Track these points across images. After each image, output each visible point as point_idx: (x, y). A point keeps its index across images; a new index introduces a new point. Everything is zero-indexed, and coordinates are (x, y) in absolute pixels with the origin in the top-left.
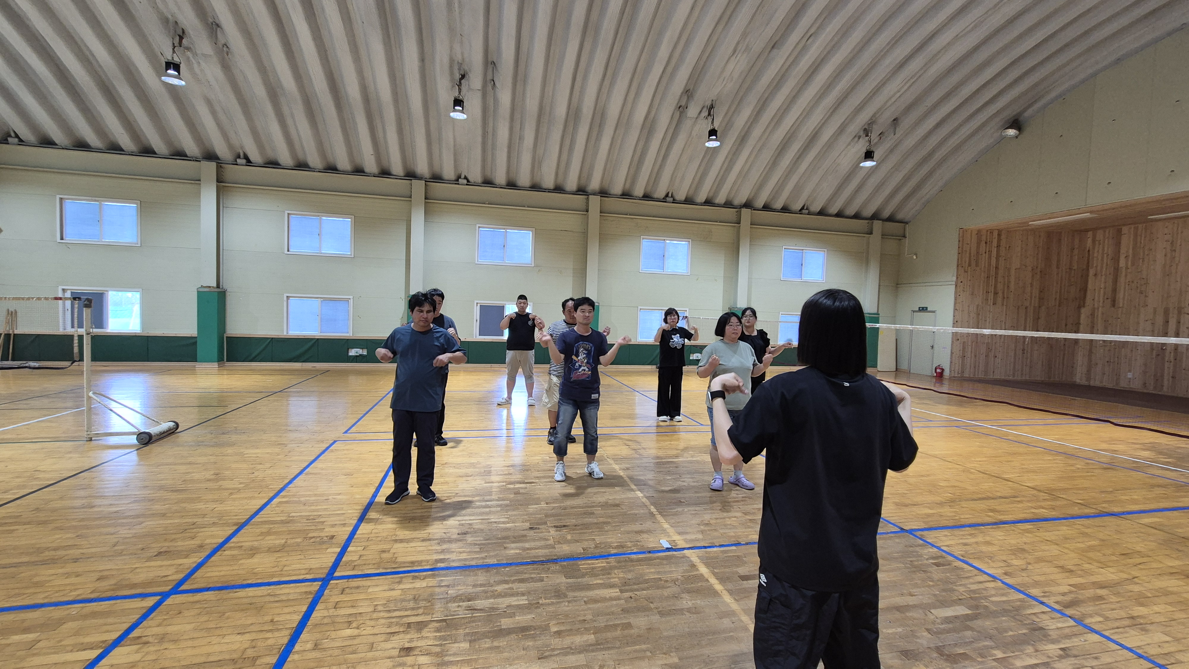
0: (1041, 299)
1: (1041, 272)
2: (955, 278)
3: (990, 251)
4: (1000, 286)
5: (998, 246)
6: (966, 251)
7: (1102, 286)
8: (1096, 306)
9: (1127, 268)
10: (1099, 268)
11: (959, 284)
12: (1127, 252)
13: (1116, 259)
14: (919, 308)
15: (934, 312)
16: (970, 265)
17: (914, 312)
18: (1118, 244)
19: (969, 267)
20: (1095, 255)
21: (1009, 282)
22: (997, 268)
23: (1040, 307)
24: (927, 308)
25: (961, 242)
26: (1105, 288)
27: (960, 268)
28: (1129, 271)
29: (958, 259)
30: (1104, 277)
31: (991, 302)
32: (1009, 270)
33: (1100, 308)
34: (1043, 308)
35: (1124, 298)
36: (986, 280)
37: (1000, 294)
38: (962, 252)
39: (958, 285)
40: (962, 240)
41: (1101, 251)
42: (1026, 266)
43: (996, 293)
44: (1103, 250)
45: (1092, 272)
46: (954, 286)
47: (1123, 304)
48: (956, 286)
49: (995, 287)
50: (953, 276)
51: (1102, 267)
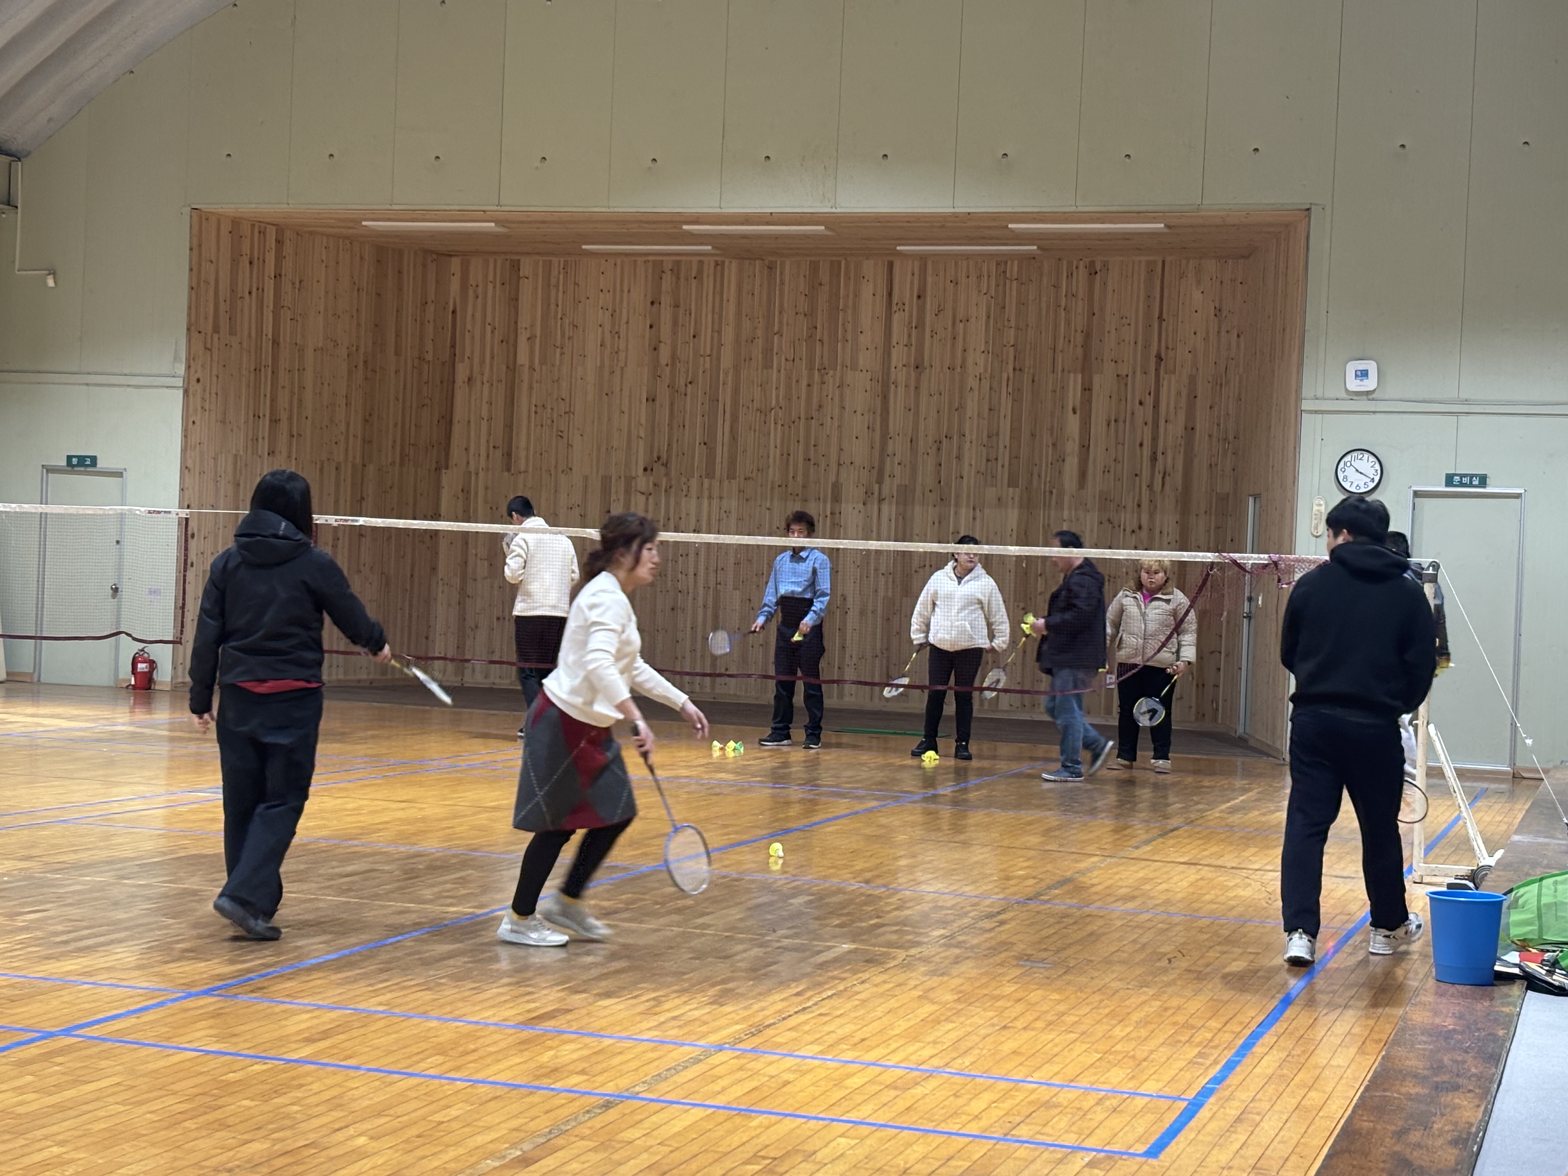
0: (367, 442)
1: (365, 362)
2: (181, 369)
3: (261, 290)
4: (283, 401)
5: (278, 276)
6: (207, 282)
7: (485, 413)
8: (472, 468)
9: (532, 369)
10: (476, 361)
11: (195, 387)
12: (532, 326)
13: (510, 342)
14: (69, 458)
15: (119, 474)
16: (216, 329)
17: (50, 470)
18: (514, 300)
19: (216, 336)
20: (469, 327)
21: (302, 388)
22: (276, 343)
23: (364, 466)
24: (94, 459)
25: (195, 252)
26: (490, 419)
27: (195, 334)
28: (536, 376)
29: (190, 308)
30: (486, 386)
31: (264, 447)
32: (302, 350)
33: (481, 474)
34: (371, 468)
35: (527, 449)
36: (252, 375)
37: (284, 425)
38: (198, 285)
39: (191, 391)
40: (197, 248)
41: (478, 315)
42: (336, 345)
43: (275, 421)
44: (484, 316)
45: (461, 372)
46: (180, 393)
47: (527, 465)
48: (186, 392)
49: (273, 400)
50: (176, 359)
51: (482, 362)
